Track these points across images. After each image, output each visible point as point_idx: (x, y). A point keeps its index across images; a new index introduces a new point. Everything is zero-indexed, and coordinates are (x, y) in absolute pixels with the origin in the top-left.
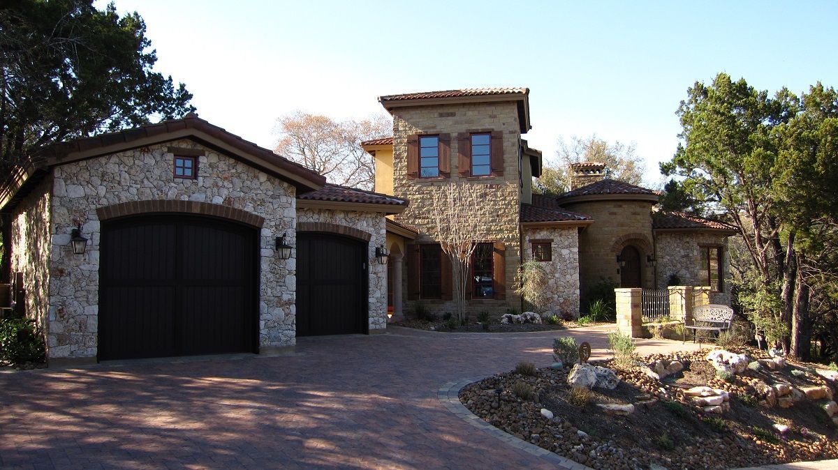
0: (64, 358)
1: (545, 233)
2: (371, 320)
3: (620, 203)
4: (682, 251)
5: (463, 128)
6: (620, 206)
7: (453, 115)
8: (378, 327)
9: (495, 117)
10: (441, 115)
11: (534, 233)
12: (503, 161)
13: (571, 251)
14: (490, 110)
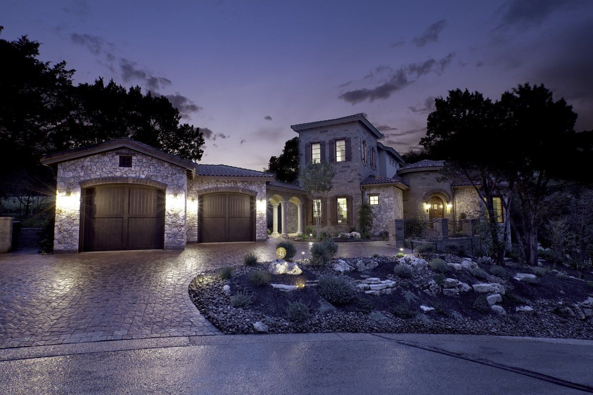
0: (61, 250)
1: (375, 190)
2: (257, 235)
3: (427, 173)
4: (471, 199)
5: (331, 138)
6: (428, 174)
7: (326, 131)
8: (261, 238)
9: (347, 130)
10: (321, 132)
11: (369, 190)
12: (351, 153)
13: (389, 200)
14: (345, 127)
